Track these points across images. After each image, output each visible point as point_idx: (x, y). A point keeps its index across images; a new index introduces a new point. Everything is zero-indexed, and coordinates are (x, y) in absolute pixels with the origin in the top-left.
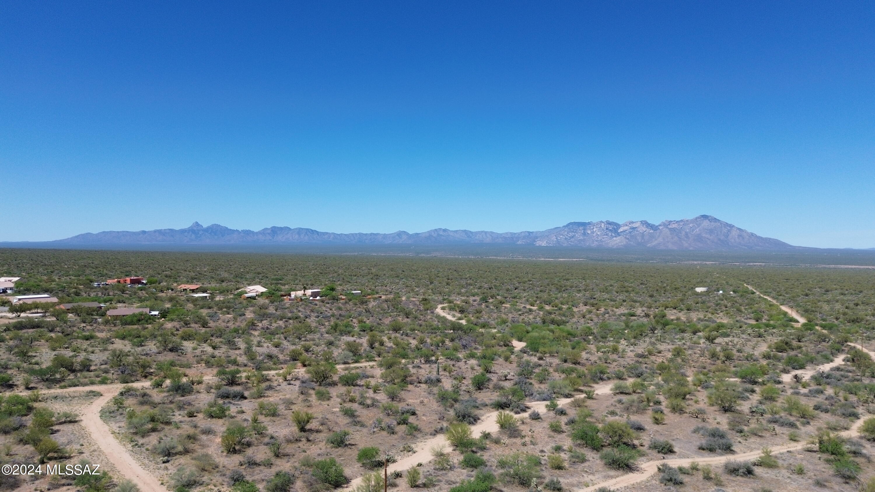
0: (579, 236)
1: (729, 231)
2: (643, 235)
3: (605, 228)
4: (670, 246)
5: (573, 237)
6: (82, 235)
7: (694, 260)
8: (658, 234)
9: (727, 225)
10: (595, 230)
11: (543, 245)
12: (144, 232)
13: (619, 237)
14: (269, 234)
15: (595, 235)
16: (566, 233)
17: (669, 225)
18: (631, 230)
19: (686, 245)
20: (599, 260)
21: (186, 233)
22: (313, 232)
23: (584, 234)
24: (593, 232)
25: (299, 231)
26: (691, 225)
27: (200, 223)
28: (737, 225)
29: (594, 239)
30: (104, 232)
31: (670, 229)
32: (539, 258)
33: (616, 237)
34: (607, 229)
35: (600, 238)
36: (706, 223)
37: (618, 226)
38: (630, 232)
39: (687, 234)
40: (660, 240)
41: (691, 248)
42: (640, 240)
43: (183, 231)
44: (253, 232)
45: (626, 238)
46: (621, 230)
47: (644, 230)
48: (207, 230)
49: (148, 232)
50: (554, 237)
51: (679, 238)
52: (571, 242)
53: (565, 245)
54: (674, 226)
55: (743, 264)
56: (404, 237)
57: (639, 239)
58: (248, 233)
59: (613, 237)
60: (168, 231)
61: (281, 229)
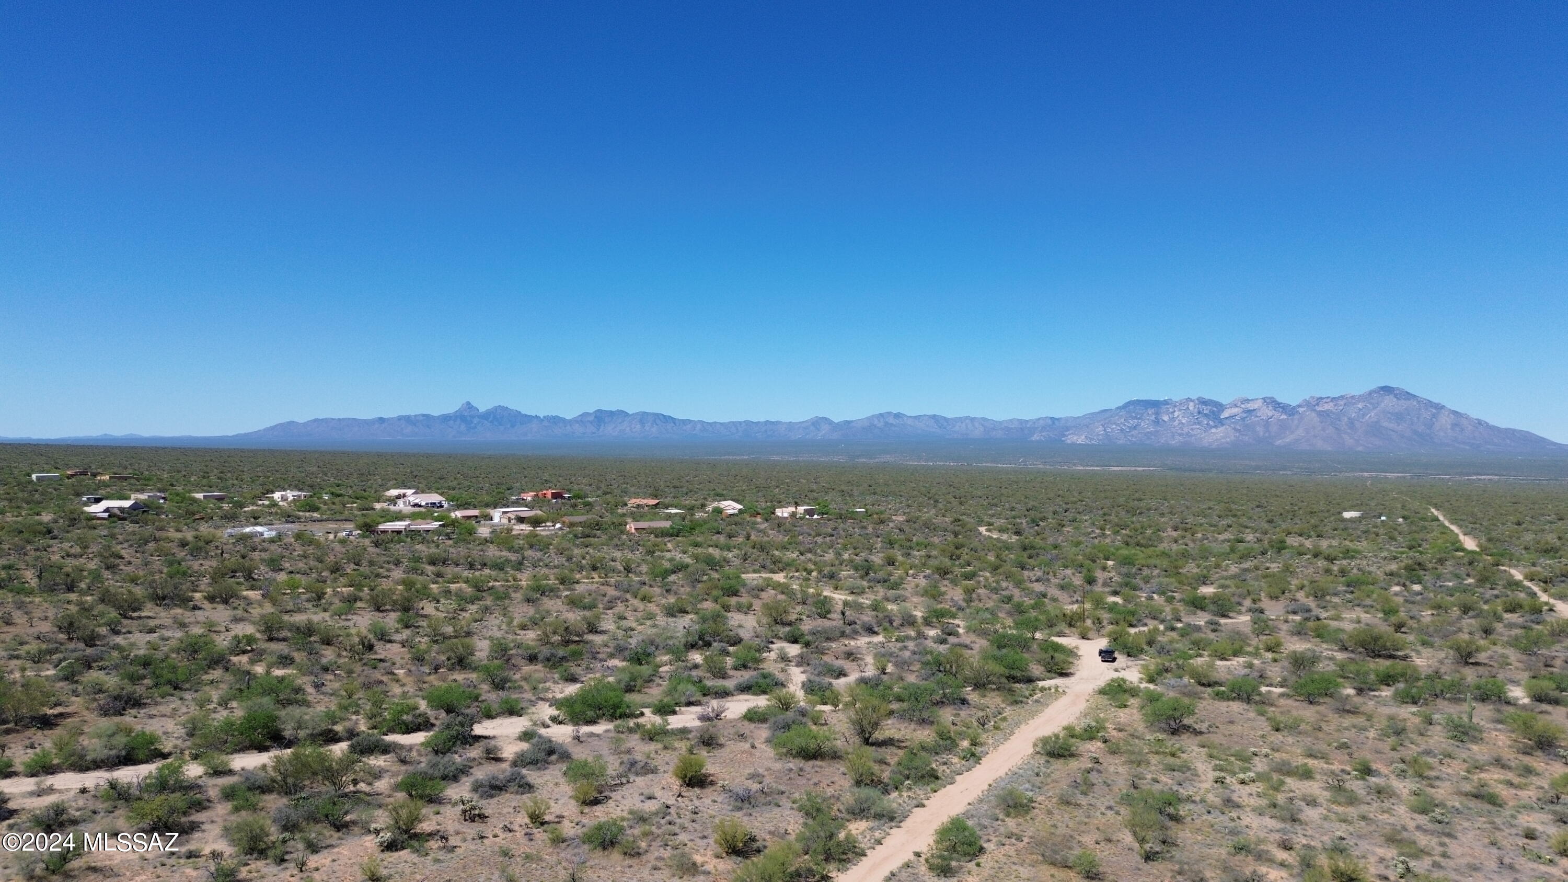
0: (1146, 425)
1: (1434, 416)
2: (1267, 424)
3: (1196, 410)
4: (1320, 445)
5: (1135, 428)
6: (281, 425)
7: (1362, 471)
8: (1296, 422)
9: (1430, 404)
10: (1176, 414)
11: (1080, 442)
12: (381, 420)
13: (1221, 429)
14: (591, 422)
15: (1176, 423)
16: (1122, 420)
17: (1318, 404)
18: (1245, 415)
19: (1349, 441)
20: (1185, 471)
21: (452, 422)
22: (667, 419)
23: (1157, 422)
24: (1173, 419)
25: (643, 417)
26: (1360, 406)
27: (474, 404)
28: (1451, 405)
29: (1174, 430)
30: (315, 420)
31: (1320, 414)
32: (1074, 465)
33: (1216, 427)
34: (1199, 413)
35: (1186, 430)
36: (1389, 402)
37: (1220, 407)
38: (1243, 419)
39: (1351, 422)
40: (1300, 432)
41: (1360, 449)
42: (1261, 434)
43: (445, 418)
44: (563, 420)
45: (1235, 429)
46: (1225, 414)
47: (1270, 414)
48: (487, 416)
49: (388, 419)
50: (1101, 428)
51: (1337, 429)
52: (1132, 436)
53: (1121, 442)
54: (1327, 407)
55: (1458, 478)
56: (825, 428)
57: (1260, 430)
58: (555, 420)
59: (1212, 427)
60: (421, 418)
61: (612, 414)
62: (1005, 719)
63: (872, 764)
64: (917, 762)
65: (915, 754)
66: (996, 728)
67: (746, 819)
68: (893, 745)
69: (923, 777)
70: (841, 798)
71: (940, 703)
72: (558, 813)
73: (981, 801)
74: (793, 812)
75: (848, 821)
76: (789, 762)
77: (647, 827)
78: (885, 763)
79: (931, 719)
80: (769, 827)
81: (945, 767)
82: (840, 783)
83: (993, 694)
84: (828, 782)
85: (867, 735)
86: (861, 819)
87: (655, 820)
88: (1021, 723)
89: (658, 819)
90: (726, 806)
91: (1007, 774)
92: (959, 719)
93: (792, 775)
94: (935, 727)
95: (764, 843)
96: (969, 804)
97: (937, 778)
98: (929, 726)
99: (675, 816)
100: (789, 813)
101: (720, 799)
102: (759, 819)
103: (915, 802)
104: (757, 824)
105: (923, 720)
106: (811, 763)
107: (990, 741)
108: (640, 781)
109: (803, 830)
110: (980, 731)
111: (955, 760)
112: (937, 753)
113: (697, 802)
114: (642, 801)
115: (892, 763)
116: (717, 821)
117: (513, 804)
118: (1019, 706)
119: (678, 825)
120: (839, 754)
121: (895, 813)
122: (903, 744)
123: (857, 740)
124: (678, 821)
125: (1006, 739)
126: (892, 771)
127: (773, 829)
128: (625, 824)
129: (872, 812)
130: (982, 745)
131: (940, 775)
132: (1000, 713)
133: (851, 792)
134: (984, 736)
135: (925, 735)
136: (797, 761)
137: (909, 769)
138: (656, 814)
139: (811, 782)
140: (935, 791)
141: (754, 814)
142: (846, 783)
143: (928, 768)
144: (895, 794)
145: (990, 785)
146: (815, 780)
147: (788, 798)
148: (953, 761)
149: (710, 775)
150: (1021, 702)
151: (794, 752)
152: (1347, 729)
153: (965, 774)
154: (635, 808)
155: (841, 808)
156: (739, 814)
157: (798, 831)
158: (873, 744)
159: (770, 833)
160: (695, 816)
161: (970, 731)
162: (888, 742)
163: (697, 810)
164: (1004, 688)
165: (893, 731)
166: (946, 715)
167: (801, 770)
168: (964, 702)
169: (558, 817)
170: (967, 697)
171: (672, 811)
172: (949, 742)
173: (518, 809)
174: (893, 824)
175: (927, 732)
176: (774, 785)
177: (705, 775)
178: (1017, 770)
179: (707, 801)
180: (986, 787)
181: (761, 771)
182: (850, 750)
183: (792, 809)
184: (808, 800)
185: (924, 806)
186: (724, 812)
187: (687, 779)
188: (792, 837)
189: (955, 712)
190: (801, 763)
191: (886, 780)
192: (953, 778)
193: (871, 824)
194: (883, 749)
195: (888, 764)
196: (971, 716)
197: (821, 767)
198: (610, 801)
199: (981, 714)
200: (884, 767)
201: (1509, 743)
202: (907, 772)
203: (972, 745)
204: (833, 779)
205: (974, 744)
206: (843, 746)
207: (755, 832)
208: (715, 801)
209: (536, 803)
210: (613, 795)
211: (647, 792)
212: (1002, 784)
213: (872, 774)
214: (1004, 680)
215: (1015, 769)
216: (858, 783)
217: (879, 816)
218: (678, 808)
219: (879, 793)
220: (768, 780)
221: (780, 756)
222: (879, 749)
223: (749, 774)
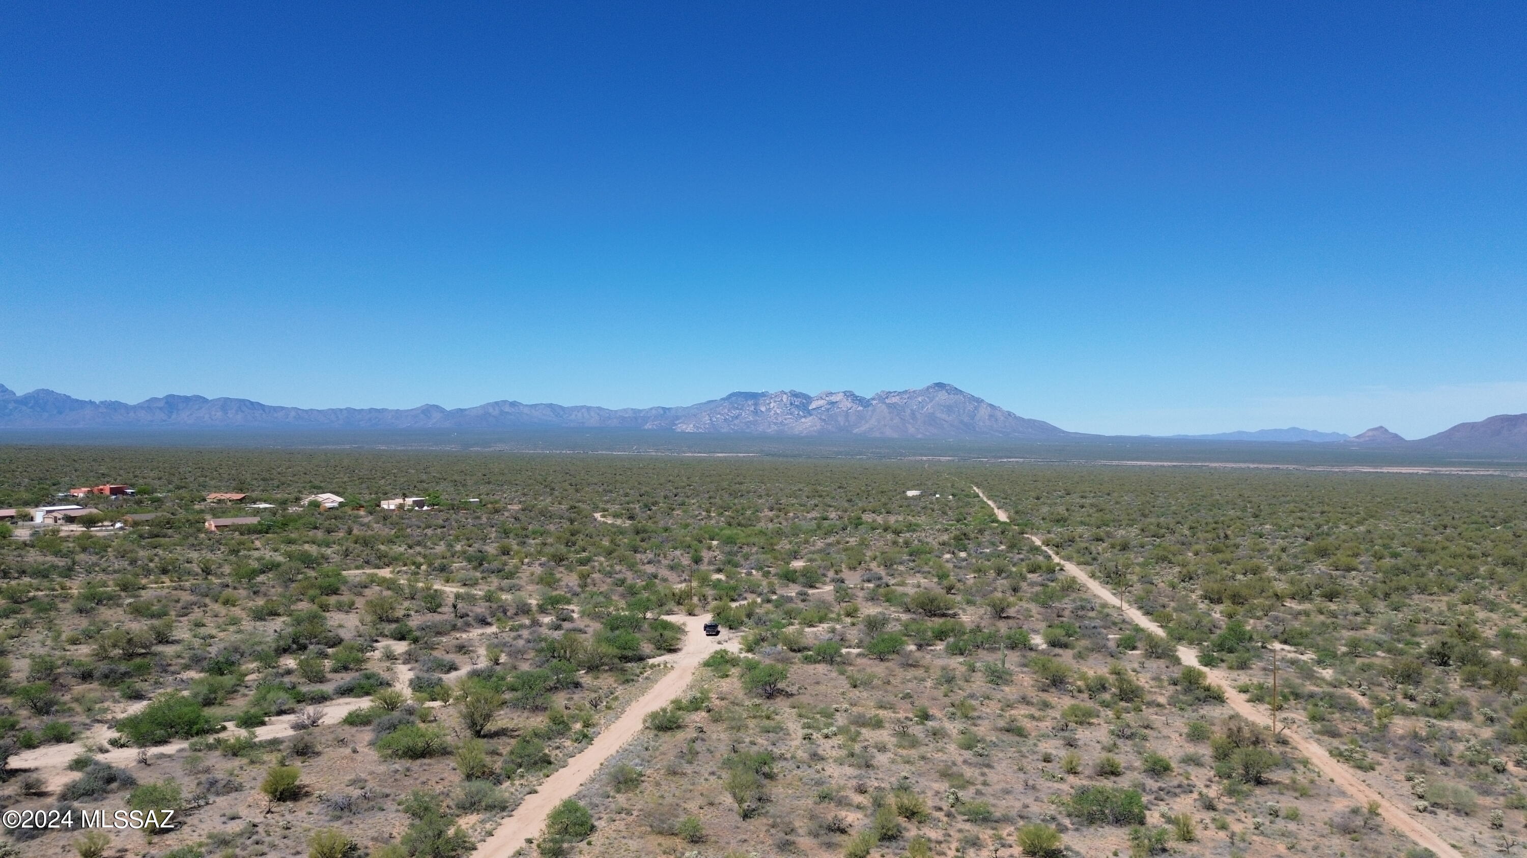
0: (747, 415)
1: (975, 408)
2: (847, 414)
3: (789, 402)
4: (888, 432)
5: (737, 418)
7: (921, 455)
8: (870, 413)
9: (973, 399)
10: (772, 405)
11: (688, 430)
13: (811, 418)
15: (772, 413)
16: (726, 410)
17: (887, 398)
18: (829, 407)
19: (911, 430)
20: (779, 456)
22: (253, 406)
23: (755, 412)
24: (769, 410)
25: (229, 404)
26: (920, 399)
29: (770, 420)
32: (683, 452)
33: (805, 417)
34: (791, 404)
35: (780, 420)
36: (942, 396)
37: (809, 399)
38: (828, 410)
39: (913, 413)
40: (873, 422)
41: (920, 436)
42: (842, 423)
45: (820, 419)
46: (813, 406)
47: (849, 406)
50: (707, 418)
51: (902, 419)
52: (734, 425)
53: (725, 430)
54: (894, 400)
56: (437, 416)
57: (842, 420)
59: (802, 417)
62: (616, 698)
63: (483, 756)
64: (530, 749)
65: (528, 742)
66: (608, 708)
67: (346, 828)
68: (505, 735)
69: (535, 763)
70: (451, 794)
71: (554, 689)
72: (120, 847)
73: (593, 780)
74: (399, 814)
75: (458, 816)
76: (395, 763)
77: (230, 850)
78: (498, 754)
79: (544, 705)
80: (372, 833)
81: (558, 751)
82: (450, 779)
83: (605, 675)
84: (437, 779)
85: (478, 728)
86: (472, 813)
87: (240, 841)
88: (631, 701)
89: (242, 840)
90: (323, 817)
91: (618, 752)
92: (572, 703)
93: (398, 776)
94: (548, 712)
95: (366, 851)
96: (581, 785)
97: (550, 763)
98: (543, 713)
99: (264, 834)
100: (394, 815)
101: (316, 811)
102: (361, 826)
103: (527, 789)
104: (358, 832)
105: (537, 707)
106: (419, 762)
107: (602, 721)
108: (222, 802)
109: (409, 831)
110: (593, 712)
111: (568, 743)
112: (550, 739)
113: (289, 817)
114: (224, 823)
115: (505, 753)
116: (312, 834)
117: (61, 843)
118: (631, 684)
119: (266, 844)
120: (449, 749)
121: (507, 802)
122: (516, 733)
123: (468, 733)
124: (267, 839)
125: (617, 718)
126: (505, 762)
127: (376, 835)
128: (203, 850)
129: (483, 804)
130: (594, 725)
131: (552, 760)
132: (612, 693)
133: (461, 786)
134: (597, 717)
135: (539, 722)
136: (403, 761)
137: (521, 757)
138: (241, 834)
139: (418, 782)
140: (548, 776)
141: (355, 822)
142: (456, 778)
143: (541, 754)
144: (507, 784)
145: (602, 764)
146: (424, 779)
147: (394, 800)
148: (566, 744)
149: (305, 786)
150: (633, 680)
151: (400, 752)
152: (909, 681)
153: (578, 756)
154: (215, 831)
155: (451, 804)
156: (337, 824)
157: (404, 833)
158: (484, 736)
159: (373, 839)
160: (287, 831)
161: (583, 713)
162: (501, 733)
163: (289, 825)
164: (616, 668)
165: (505, 721)
166: (560, 700)
167: (408, 770)
168: (577, 685)
169: (119, 851)
170: (580, 680)
171: (260, 829)
172: (561, 726)
173: (67, 848)
174: (505, 814)
175: (540, 719)
176: (378, 789)
177: (299, 787)
178: (628, 747)
179: (302, 814)
180: (598, 766)
181: (363, 776)
182: (461, 744)
183: (397, 811)
184: (415, 800)
185: (536, 792)
186: (321, 823)
187: (278, 793)
188: (397, 841)
189: (568, 696)
190: (408, 763)
191: (498, 771)
192: (565, 761)
193: (481, 816)
194: (495, 740)
195: (500, 755)
196: (584, 698)
197: (429, 765)
198: (185, 827)
199: (594, 695)
200: (496, 758)
201: (1032, 683)
202: (520, 761)
203: (584, 726)
204: (442, 776)
205: (587, 725)
206: (453, 741)
207: (356, 840)
208: (310, 813)
209: (91, 839)
210: (188, 820)
211: (229, 812)
212: (614, 761)
213: (484, 766)
214: (616, 661)
215: (625, 746)
216: (469, 777)
217: (490, 808)
218: (267, 825)
219: (491, 784)
220: (370, 785)
221: (385, 759)
222: (491, 741)
223: (350, 781)
